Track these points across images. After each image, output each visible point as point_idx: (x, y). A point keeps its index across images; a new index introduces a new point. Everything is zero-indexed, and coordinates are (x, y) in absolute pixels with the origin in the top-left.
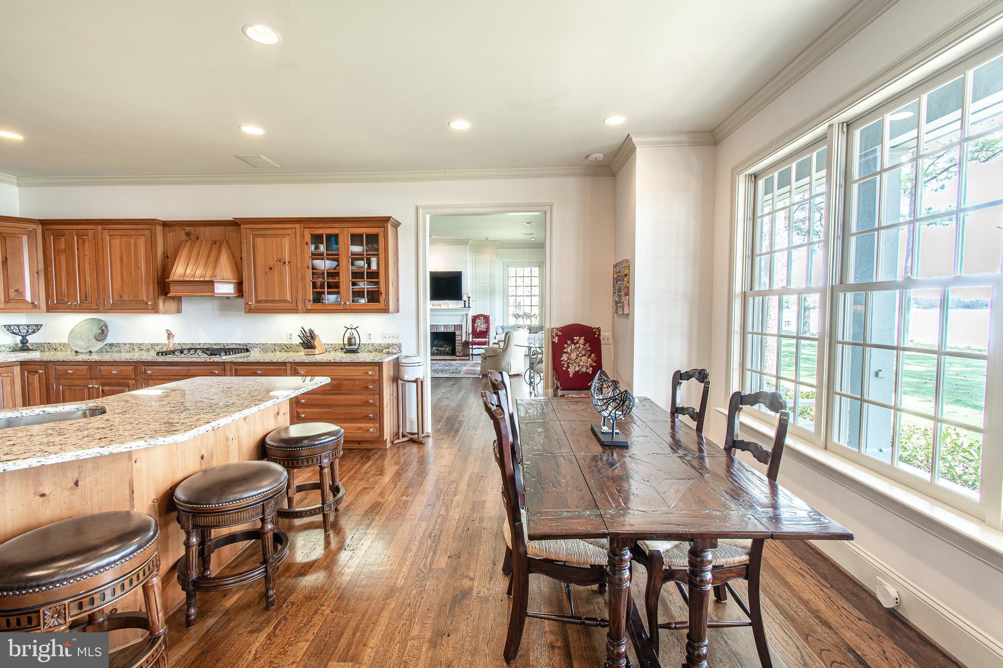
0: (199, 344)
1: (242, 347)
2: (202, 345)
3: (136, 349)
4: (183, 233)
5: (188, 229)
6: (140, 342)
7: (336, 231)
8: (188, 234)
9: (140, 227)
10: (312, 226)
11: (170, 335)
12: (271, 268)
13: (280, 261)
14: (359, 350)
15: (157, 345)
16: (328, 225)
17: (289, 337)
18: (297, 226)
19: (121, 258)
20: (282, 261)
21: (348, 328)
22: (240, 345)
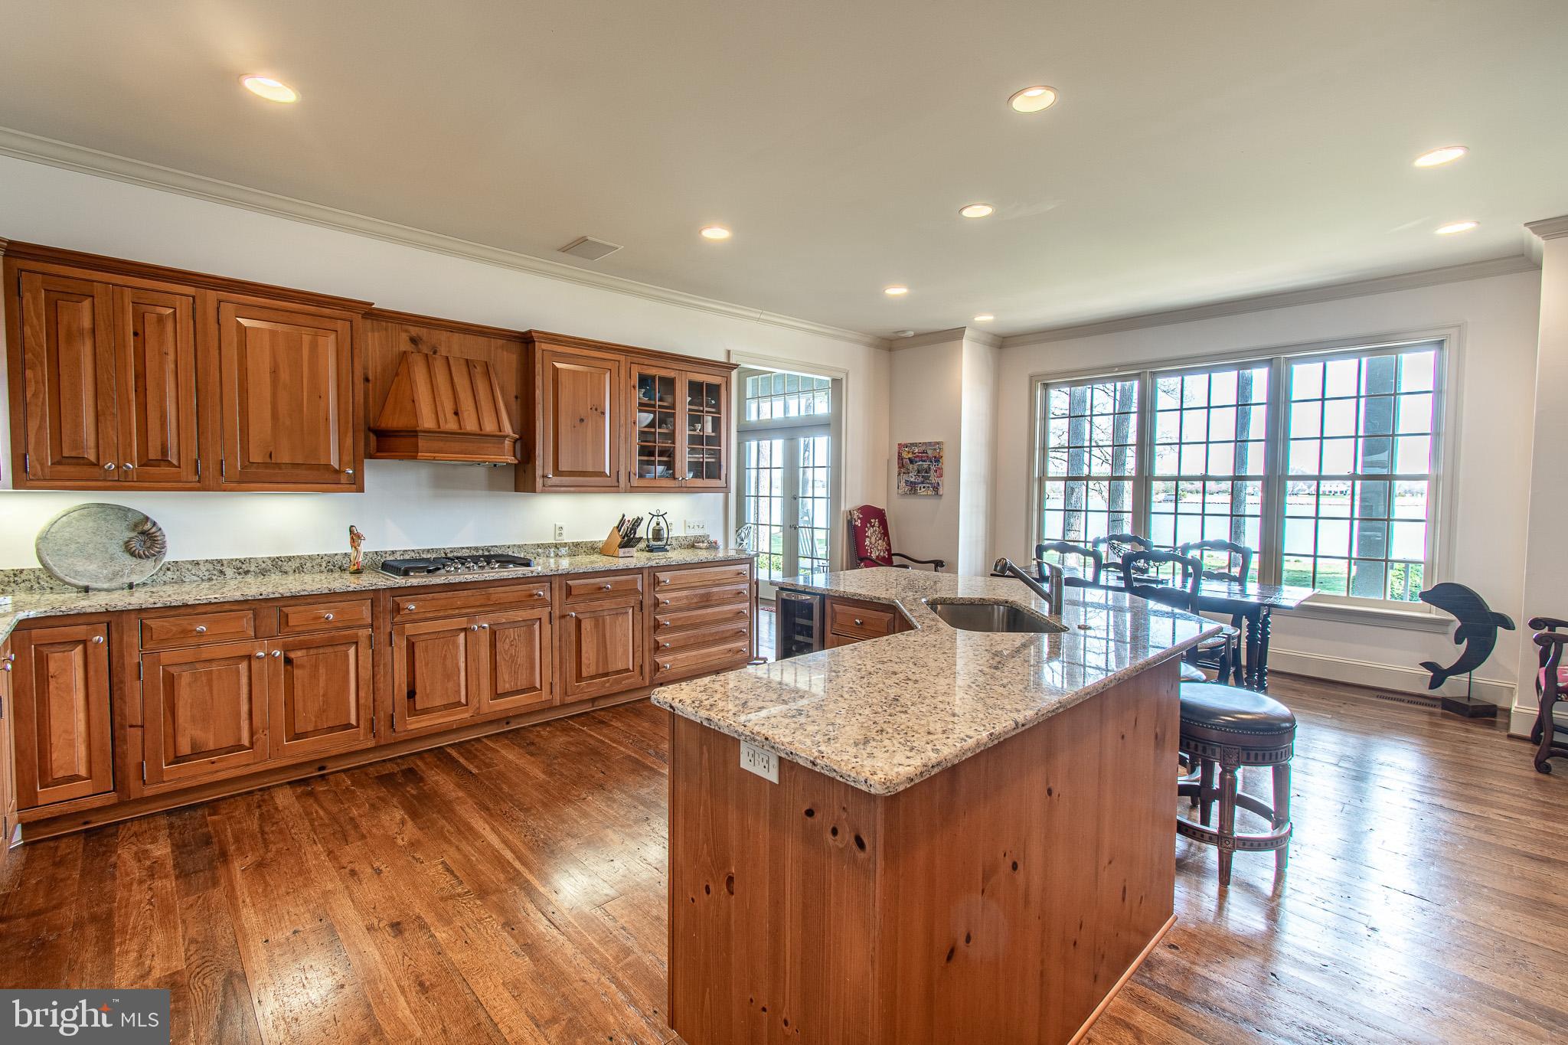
0: (393, 552)
1: (480, 553)
2: (398, 554)
3: (229, 572)
4: (404, 336)
5: (414, 331)
6: (242, 557)
7: (671, 374)
8: (414, 341)
9: (326, 311)
10: (641, 361)
11: (355, 537)
12: (582, 420)
13: (596, 410)
14: (667, 547)
15: (290, 559)
16: (662, 364)
17: (558, 532)
18: (622, 358)
19: (275, 372)
20: (599, 411)
21: (654, 515)
22: (476, 549)
